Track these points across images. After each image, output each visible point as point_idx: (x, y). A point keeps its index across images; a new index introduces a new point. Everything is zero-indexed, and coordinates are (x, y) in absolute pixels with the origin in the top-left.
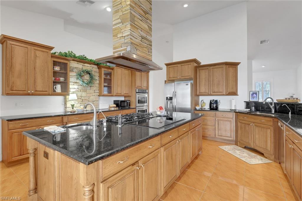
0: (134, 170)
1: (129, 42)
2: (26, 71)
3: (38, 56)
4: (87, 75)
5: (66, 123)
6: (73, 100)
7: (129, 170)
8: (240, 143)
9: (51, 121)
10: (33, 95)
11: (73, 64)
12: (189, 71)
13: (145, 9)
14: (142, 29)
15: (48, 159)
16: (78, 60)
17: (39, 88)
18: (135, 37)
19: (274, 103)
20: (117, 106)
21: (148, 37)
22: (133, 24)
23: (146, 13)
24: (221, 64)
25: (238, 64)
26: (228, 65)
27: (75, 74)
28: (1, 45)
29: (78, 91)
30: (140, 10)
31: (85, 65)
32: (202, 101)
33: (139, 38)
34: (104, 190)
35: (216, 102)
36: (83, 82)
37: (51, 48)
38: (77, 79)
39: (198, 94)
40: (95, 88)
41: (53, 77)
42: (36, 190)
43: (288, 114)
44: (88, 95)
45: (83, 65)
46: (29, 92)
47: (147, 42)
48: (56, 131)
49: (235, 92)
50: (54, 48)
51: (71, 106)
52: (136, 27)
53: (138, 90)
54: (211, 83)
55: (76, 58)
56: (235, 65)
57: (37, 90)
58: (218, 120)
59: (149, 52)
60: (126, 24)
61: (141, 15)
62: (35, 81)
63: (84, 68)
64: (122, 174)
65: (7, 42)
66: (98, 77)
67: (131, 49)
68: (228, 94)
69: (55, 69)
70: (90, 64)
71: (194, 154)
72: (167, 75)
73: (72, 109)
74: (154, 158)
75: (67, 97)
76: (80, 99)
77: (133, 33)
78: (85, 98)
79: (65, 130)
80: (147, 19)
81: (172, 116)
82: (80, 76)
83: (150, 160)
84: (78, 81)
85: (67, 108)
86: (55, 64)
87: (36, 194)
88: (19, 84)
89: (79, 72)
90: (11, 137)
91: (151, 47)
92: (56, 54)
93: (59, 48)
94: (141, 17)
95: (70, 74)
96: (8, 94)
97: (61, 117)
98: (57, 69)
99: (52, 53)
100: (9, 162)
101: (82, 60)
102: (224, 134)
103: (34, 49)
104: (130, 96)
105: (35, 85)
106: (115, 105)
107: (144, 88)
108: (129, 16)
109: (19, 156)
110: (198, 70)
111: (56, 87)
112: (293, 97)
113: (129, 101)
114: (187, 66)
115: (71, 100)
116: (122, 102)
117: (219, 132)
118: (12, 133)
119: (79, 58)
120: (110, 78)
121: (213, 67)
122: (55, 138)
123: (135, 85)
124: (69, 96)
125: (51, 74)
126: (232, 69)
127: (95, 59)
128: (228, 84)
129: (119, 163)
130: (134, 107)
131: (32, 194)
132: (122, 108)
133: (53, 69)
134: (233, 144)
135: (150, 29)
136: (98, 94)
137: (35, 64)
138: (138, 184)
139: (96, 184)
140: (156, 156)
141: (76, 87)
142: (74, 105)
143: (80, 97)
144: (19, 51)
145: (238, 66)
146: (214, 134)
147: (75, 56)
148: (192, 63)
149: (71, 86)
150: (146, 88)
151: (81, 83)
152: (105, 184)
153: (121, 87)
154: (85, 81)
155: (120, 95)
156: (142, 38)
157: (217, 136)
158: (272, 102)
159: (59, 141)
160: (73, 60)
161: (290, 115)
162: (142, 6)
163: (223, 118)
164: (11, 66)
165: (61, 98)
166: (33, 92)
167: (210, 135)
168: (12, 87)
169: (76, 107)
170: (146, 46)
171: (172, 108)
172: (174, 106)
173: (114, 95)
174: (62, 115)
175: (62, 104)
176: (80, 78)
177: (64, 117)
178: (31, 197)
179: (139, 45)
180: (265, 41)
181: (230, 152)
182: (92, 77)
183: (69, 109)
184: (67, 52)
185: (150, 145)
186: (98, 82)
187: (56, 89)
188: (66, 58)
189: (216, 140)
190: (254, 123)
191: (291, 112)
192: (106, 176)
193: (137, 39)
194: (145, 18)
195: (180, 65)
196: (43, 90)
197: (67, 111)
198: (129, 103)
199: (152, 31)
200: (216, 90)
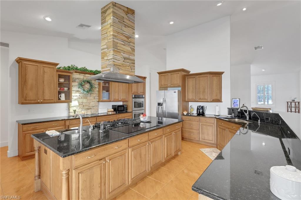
0: (101, 163)
1: (112, 64)
2: (36, 85)
3: (46, 71)
4: (88, 84)
5: (68, 126)
6: (75, 106)
7: (96, 163)
8: (219, 146)
9: (56, 124)
10: (42, 103)
11: (76, 76)
12: (177, 79)
13: (127, 35)
14: (124, 52)
15: (47, 154)
16: (80, 72)
17: (47, 97)
18: (118, 59)
19: (249, 111)
20: (114, 111)
21: (131, 57)
22: (115, 49)
23: (128, 38)
24: (205, 73)
25: (222, 73)
26: (212, 74)
27: (77, 84)
28: (18, 64)
29: (80, 98)
30: (122, 37)
31: (86, 75)
32: (190, 107)
33: (122, 59)
34: (76, 174)
35: (202, 107)
36: (84, 90)
37: (57, 64)
38: (79, 88)
39: (186, 100)
40: (95, 95)
41: (59, 87)
42: (39, 176)
43: (258, 121)
44: (88, 101)
45: (84, 76)
46: (39, 101)
47: (130, 61)
48: (53, 135)
49: (220, 99)
50: (59, 64)
51: (73, 111)
52: (119, 51)
53: (135, 95)
54: (198, 90)
55: (78, 70)
56: (219, 74)
57: (46, 99)
58: (202, 124)
59: (131, 69)
60: (110, 50)
61: (123, 41)
62: (43, 92)
63: (85, 79)
64: (90, 166)
65: (22, 63)
66: (97, 85)
67: (114, 69)
68: (213, 100)
69: (60, 81)
70: (90, 74)
71: (169, 155)
72: (159, 82)
73: (74, 114)
74: (121, 156)
75: (70, 103)
76: (81, 105)
77: (115, 56)
78: (86, 104)
79: (60, 134)
80: (130, 43)
81: (162, 120)
82: (81, 86)
83: (117, 157)
84: (79, 90)
85: (70, 113)
86: (60, 76)
87: (40, 179)
88: (31, 95)
89: (81, 82)
90: (25, 137)
91: (134, 65)
92: (61, 69)
93: (63, 64)
94: (123, 42)
95: (73, 84)
96: (22, 103)
97: (64, 121)
98: (62, 80)
99: (58, 68)
100: (23, 156)
101: (84, 71)
102: (206, 137)
103: (43, 66)
104: (128, 101)
105: (43, 95)
106: (113, 110)
107: (141, 93)
108: (112, 44)
109: (30, 152)
110: (186, 78)
111: (60, 96)
112: (294, 101)
113: (127, 105)
114: (176, 74)
115: (73, 106)
116: (119, 106)
117: (203, 135)
118: (26, 134)
119: (81, 70)
120: (108, 86)
121: (199, 76)
122: (60, 138)
123: (132, 91)
124: (72, 103)
125: (57, 85)
126: (216, 78)
127: (94, 70)
128: (212, 92)
129: (88, 158)
130: (130, 111)
131: (37, 179)
132: (119, 112)
133: (59, 81)
134: (214, 147)
135: (133, 50)
136: (97, 100)
137: (44, 78)
138: (104, 173)
139: (70, 170)
140: (123, 154)
141: (78, 94)
142: (76, 110)
143: (82, 103)
144: (31, 69)
145: (222, 75)
146: (199, 137)
147: (77, 69)
148: (180, 72)
149: (73, 94)
150: (143, 93)
151: (82, 91)
152: (77, 171)
153: (118, 94)
154: (86, 89)
155: (118, 100)
156: (125, 59)
157: (201, 140)
158: (246, 109)
159: (63, 141)
160: (76, 72)
161: (259, 122)
162: (125, 33)
163: (206, 123)
164: (25, 81)
165: (65, 105)
166: (42, 101)
167: (195, 138)
168: (26, 97)
169: (77, 112)
170: (128, 65)
171: (162, 113)
172: (164, 111)
173: (112, 101)
174: (65, 120)
175: (66, 110)
176: (81, 87)
177: (66, 121)
178: (36, 181)
179: (121, 65)
180: (259, 47)
181: (207, 154)
182: (91, 86)
183: (72, 114)
184: (71, 66)
185: (116, 146)
186: (97, 89)
187: (61, 97)
188: (69, 71)
189: (200, 143)
190: (228, 128)
191: (260, 120)
192: (77, 165)
193: (119, 60)
194: (127, 43)
195: (170, 74)
196: (50, 99)
197: (70, 115)
198: (127, 107)
199: (135, 51)
200: (202, 97)
